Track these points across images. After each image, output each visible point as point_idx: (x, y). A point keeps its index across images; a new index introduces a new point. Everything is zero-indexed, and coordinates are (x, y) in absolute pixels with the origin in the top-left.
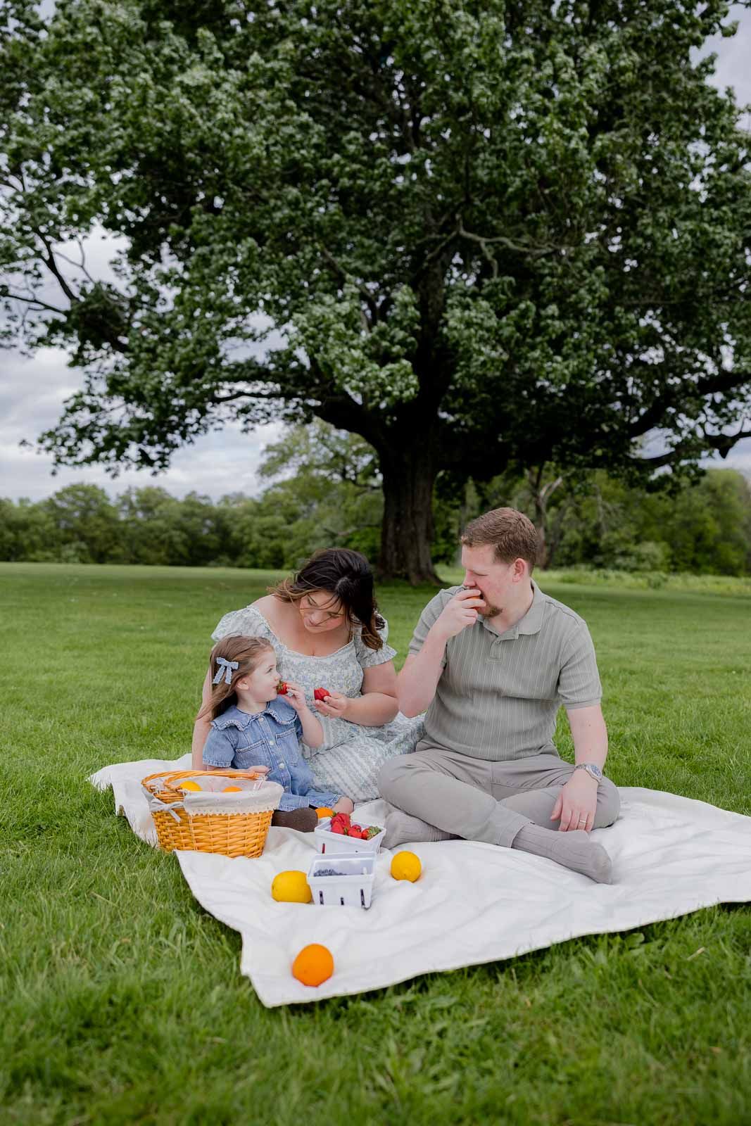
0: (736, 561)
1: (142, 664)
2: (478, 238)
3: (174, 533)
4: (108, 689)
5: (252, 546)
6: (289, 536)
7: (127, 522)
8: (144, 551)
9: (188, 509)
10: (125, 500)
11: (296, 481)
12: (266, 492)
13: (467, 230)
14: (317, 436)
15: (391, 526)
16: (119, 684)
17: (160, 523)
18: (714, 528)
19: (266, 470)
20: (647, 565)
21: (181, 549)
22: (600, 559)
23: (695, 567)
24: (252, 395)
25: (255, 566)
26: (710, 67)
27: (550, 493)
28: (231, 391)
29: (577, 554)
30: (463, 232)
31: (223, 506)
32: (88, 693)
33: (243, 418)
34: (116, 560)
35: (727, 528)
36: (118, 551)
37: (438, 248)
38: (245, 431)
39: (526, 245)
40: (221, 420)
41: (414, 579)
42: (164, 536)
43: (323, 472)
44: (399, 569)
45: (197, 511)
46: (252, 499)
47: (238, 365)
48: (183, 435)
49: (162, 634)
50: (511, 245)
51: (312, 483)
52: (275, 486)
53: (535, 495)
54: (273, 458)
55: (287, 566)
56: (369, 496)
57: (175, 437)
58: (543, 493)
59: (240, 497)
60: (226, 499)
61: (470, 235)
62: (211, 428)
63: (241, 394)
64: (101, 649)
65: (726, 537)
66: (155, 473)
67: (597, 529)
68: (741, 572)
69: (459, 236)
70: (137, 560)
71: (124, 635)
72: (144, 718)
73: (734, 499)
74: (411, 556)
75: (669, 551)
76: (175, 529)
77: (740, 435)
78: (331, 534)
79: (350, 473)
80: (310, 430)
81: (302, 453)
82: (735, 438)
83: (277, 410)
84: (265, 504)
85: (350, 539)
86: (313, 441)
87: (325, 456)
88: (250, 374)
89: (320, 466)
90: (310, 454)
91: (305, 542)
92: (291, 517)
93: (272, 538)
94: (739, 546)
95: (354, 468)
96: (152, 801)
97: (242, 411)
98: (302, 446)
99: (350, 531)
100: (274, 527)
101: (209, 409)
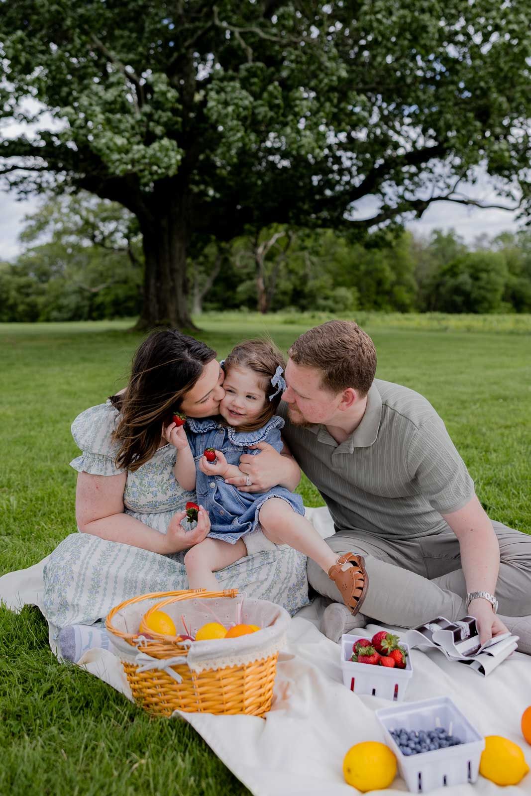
0: (408, 301)
5: (11, 301)
6: (42, 293)
11: (49, 245)
14: (69, 207)
15: (152, 282)
18: (390, 276)
19: (27, 236)
20: (341, 306)
22: (304, 302)
23: (377, 306)
24: (26, 168)
25: (13, 320)
27: (266, 252)
28: (5, 165)
29: (287, 299)
30: (217, 22)
33: (15, 190)
35: (399, 274)
38: (20, 200)
39: (275, 35)
43: (73, 239)
44: (160, 319)
46: (8, 262)
47: (11, 143)
50: (262, 34)
51: (62, 248)
52: (29, 250)
53: (255, 253)
54: (31, 226)
55: (42, 318)
56: (115, 257)
58: (260, 250)
63: (15, 168)
65: (399, 282)
67: (304, 279)
68: (412, 309)
69: (214, 26)
74: (171, 308)
75: (357, 295)
77: (432, 199)
78: (81, 291)
79: (99, 238)
80: (66, 200)
81: (56, 221)
82: (428, 202)
83: (48, 182)
84: (20, 266)
85: (95, 295)
86: (65, 210)
87: (76, 224)
88: (23, 149)
89: (71, 233)
90: (63, 222)
91: (57, 297)
92: (44, 275)
93: (28, 295)
94: (410, 289)
95: (102, 233)
96: (137, 657)
97: (14, 184)
98: (56, 215)
99: (100, 288)
100: (29, 286)
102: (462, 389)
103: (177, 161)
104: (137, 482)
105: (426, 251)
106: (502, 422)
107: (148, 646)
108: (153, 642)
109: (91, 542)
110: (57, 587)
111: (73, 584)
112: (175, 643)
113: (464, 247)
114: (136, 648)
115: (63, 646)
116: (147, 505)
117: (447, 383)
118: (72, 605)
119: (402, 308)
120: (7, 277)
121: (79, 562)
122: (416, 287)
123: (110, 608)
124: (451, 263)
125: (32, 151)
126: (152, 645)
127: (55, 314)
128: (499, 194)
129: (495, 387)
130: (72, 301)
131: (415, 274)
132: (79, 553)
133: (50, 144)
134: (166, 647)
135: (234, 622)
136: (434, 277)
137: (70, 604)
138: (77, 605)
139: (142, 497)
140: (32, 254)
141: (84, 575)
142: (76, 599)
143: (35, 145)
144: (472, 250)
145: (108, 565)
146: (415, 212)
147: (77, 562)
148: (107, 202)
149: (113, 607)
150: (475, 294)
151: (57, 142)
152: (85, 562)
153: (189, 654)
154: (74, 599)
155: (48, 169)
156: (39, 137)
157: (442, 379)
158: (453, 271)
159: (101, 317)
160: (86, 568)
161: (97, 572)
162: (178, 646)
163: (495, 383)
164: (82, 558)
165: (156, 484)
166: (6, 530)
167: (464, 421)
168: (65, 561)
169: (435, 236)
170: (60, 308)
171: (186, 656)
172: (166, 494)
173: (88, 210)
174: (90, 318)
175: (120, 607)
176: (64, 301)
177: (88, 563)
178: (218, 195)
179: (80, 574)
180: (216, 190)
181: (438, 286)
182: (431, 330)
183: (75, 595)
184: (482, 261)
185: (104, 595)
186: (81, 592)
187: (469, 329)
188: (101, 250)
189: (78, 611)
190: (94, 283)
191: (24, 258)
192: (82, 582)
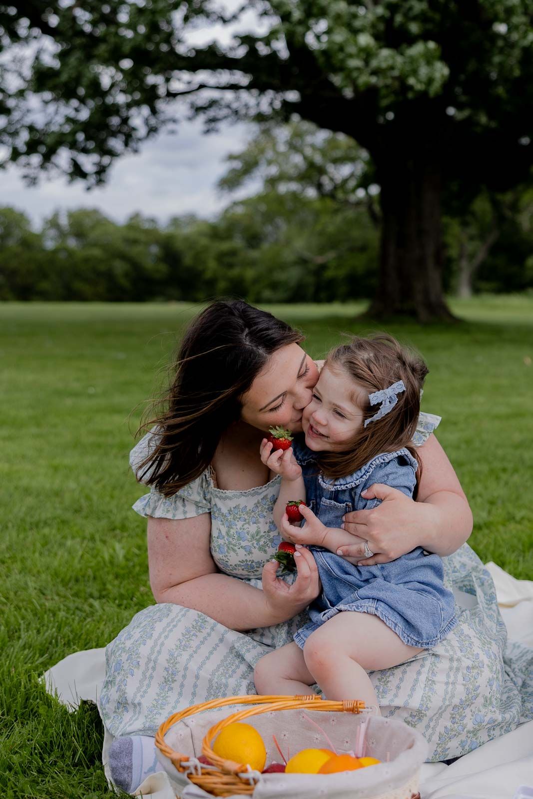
1: (99, 446)
3: (114, 263)
4: (58, 494)
5: (208, 275)
6: (253, 263)
7: (55, 252)
8: (79, 285)
9: (132, 235)
10: (53, 223)
11: (261, 198)
12: (227, 211)
14: (287, 143)
15: (393, 249)
16: (72, 485)
17: (96, 252)
19: (230, 182)
21: (124, 282)
24: (217, 87)
28: (189, 84)
31: (172, 230)
32: (30, 501)
33: (202, 118)
34: (45, 297)
36: (45, 285)
38: (207, 132)
40: (175, 121)
41: (423, 314)
42: (102, 267)
43: (294, 186)
44: (402, 303)
45: (142, 237)
47: (199, 52)
48: (126, 144)
49: (119, 399)
51: (280, 200)
52: (235, 204)
54: (234, 169)
56: (350, 214)
57: (116, 143)
59: (192, 218)
60: (175, 221)
62: (162, 131)
63: (202, 86)
64: (38, 425)
66: (89, 189)
70: (71, 295)
71: (69, 402)
72: (118, 546)
76: (115, 258)
78: (302, 261)
79: (328, 185)
80: (283, 133)
81: (269, 163)
83: (247, 106)
84: (223, 225)
85: (323, 267)
86: (282, 148)
87: (296, 166)
88: (214, 61)
89: (290, 179)
90: (279, 165)
91: (271, 270)
92: (254, 240)
93: (231, 266)
95: (332, 179)
96: (185, 790)
97: (199, 109)
98: (270, 154)
99: (330, 256)
100: (233, 253)
101: (161, 105)
103: (443, 76)
104: (224, 530)
107: (203, 774)
108: (210, 768)
109: (172, 615)
110: (118, 679)
111: (138, 673)
112: (237, 774)
114: (184, 776)
115: (114, 765)
116: (239, 565)
118: (133, 704)
120: (204, 241)
121: (150, 643)
123: (170, 713)
125: (227, 63)
126: (208, 774)
127: (267, 293)
130: (293, 275)
132: (153, 628)
133: (253, 52)
134: (226, 779)
135: (354, 751)
137: (129, 702)
138: (139, 704)
139: (232, 553)
140: (240, 210)
141: (155, 662)
142: (139, 695)
143: (231, 55)
145: (190, 651)
147: (148, 641)
148: (341, 137)
149: (175, 712)
151: (263, 50)
152: (159, 642)
153: (255, 792)
154: (135, 695)
155: (248, 88)
156: (236, 43)
159: (330, 300)
160: (159, 652)
161: (172, 660)
162: (240, 778)
164: (155, 635)
165: (249, 537)
166: (100, 591)
168: (132, 641)
170: (274, 286)
171: (251, 795)
172: (265, 551)
173: (313, 146)
174: (317, 299)
175: (186, 712)
176: (281, 276)
177: (163, 644)
178: (493, 124)
179: (149, 660)
180: (491, 117)
183: (138, 690)
185: (180, 694)
186: (148, 686)
188: (329, 203)
189: (140, 712)
190: (322, 250)
191: (229, 215)
192: (150, 671)
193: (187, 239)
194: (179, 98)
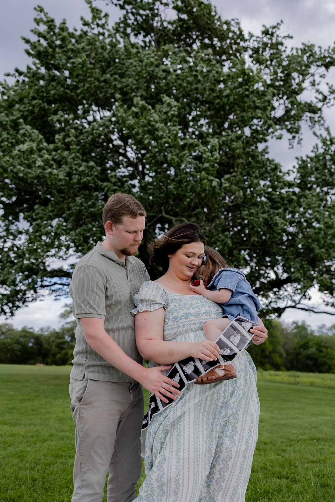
0: (280, 362)
2: (172, 218)
3: (14, 345)
5: (52, 352)
9: (23, 334)
13: (166, 213)
17: (9, 340)
19: (64, 316)
24: (61, 284)
26: (266, 151)
28: (50, 282)
30: (164, 214)
31: (40, 333)
33: (54, 294)
35: (274, 346)
37: (153, 221)
38: (56, 300)
40: (43, 296)
42: (10, 347)
45: (28, 335)
48: (23, 303)
54: (67, 310)
57: (19, 303)
60: (42, 330)
61: (168, 216)
62: (38, 299)
63: (55, 284)
65: (274, 351)
66: (7, 318)
69: (162, 217)
73: (278, 334)
76: (16, 343)
77: (286, 307)
82: (284, 309)
88: (61, 274)
94: (281, 356)
101: (38, 290)
102: (293, 431)
105: (290, 333)
106: (311, 458)
113: (312, 332)
117: (286, 425)
119: (277, 367)
120: (53, 338)
122: (285, 355)
124: (304, 341)
125: (65, 275)
128: (327, 305)
129: (313, 430)
131: (284, 346)
136: (295, 349)
144: (317, 334)
146: (276, 314)
150: (321, 360)
157: (283, 422)
158: (305, 346)
163: (314, 427)
167: (287, 456)
169: (295, 325)
181: (298, 354)
182: (290, 384)
184: (322, 341)
187: (312, 384)
193: (45, 337)
194: (46, 288)
